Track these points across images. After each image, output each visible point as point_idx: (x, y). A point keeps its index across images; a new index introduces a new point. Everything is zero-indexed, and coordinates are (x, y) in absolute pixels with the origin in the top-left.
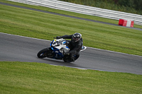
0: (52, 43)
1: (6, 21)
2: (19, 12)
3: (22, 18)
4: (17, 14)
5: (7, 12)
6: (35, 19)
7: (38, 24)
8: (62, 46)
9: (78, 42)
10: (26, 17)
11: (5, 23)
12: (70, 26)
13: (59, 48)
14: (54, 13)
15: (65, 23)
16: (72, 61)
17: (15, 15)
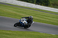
0: (20, 20)
1: (22, 14)
2: (27, 11)
3: (28, 13)
4: (26, 12)
5: (22, 11)
6: (34, 14)
7: (35, 16)
8: (25, 22)
9: (31, 20)
10: (30, 13)
11: (22, 15)
12: (48, 17)
13: (23, 22)
14: (42, 11)
15: (46, 15)
16: (28, 28)
17: (25, 12)
